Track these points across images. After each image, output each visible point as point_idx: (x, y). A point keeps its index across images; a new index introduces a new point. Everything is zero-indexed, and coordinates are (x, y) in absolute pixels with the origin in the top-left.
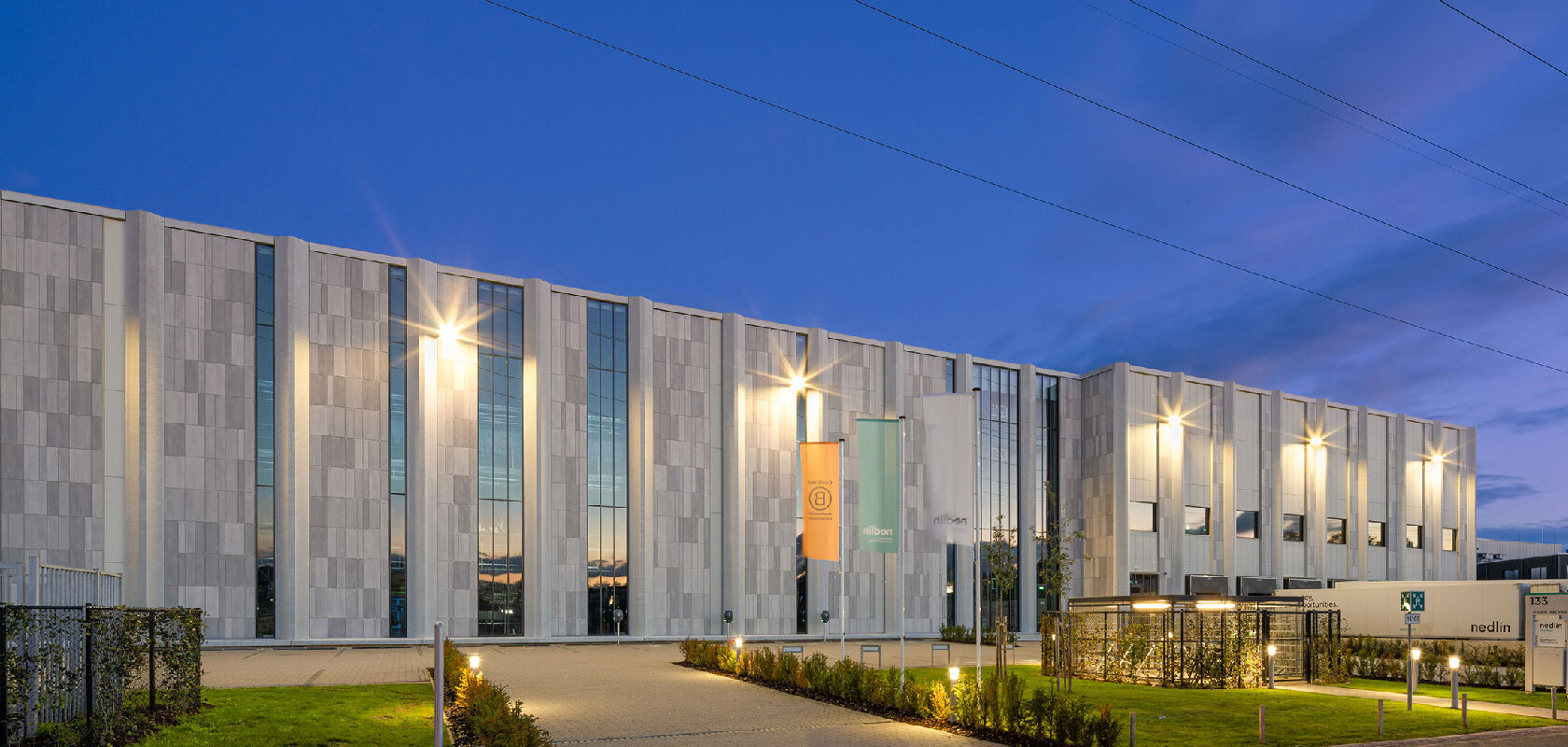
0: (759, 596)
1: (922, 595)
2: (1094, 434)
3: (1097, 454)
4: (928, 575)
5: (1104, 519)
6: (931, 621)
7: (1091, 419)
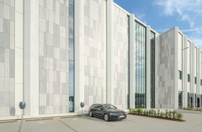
0: (48, 95)
1: (120, 96)
2: (165, 50)
3: (167, 55)
4: (122, 89)
5: (170, 75)
6: (123, 105)
7: (164, 46)
